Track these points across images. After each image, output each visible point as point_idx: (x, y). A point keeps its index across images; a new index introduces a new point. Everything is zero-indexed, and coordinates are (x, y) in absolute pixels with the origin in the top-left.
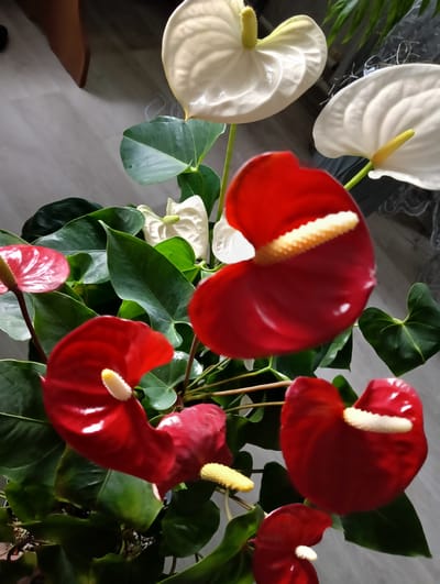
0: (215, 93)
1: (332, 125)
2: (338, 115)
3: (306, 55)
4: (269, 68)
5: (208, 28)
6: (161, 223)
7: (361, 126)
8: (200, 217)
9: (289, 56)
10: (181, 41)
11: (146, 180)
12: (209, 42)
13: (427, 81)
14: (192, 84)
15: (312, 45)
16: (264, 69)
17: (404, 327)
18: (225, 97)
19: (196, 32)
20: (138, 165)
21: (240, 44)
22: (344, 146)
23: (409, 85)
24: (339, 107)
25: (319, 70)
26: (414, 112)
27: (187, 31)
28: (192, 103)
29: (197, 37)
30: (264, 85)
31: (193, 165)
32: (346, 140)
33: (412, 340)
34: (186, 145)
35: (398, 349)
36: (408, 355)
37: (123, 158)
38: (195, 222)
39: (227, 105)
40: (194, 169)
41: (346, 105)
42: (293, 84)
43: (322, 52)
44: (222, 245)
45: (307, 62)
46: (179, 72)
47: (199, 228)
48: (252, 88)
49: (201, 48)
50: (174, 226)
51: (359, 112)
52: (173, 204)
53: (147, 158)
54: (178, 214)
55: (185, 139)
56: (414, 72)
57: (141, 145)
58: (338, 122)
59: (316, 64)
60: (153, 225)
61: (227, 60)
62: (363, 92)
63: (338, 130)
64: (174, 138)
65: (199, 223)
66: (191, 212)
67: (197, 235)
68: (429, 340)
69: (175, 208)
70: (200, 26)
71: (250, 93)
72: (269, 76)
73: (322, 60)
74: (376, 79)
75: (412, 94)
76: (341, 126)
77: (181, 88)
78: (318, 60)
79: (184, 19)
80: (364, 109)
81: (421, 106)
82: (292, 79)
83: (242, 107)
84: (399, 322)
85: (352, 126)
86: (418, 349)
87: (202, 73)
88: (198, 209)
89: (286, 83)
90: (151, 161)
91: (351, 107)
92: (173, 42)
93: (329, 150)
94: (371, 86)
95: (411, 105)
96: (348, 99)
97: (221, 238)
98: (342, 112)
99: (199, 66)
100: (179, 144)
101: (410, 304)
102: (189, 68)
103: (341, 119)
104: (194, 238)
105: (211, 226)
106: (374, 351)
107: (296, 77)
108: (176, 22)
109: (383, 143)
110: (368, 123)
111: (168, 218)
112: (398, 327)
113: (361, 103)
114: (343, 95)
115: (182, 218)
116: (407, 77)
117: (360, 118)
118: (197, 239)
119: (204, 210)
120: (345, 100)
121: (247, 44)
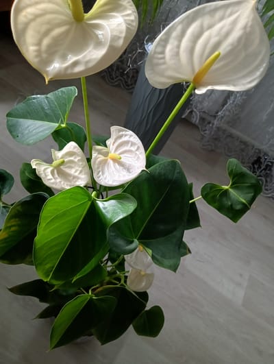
0: (64, 58)
1: (158, 64)
2: (160, 56)
3: (123, 16)
4: (99, 32)
5: (45, 13)
6: (51, 168)
7: (179, 60)
8: (78, 155)
9: (111, 20)
10: (27, 25)
11: (31, 142)
12: (48, 23)
13: (218, 15)
14: (44, 55)
15: (125, 9)
16: (95, 34)
17: (230, 190)
18: (72, 59)
19: (37, 16)
20: (22, 134)
21: (73, 20)
22: (171, 77)
23: (206, 20)
24: (159, 49)
25: (135, 24)
26: (214, 40)
27: (30, 17)
28: (48, 69)
29: (39, 20)
30: (99, 44)
31: (62, 123)
32: (170, 73)
33: (238, 197)
34: (53, 111)
35: (231, 205)
36: (238, 207)
37: (11, 132)
38: (76, 160)
39: (75, 64)
40: (63, 125)
41: (165, 47)
42: (119, 38)
43: (134, 12)
44: (100, 173)
45: (125, 20)
46: (32, 48)
47: (81, 163)
48: (91, 48)
49: (44, 28)
50: (62, 167)
51: (176, 50)
52: (56, 152)
53: (28, 127)
54: (62, 158)
55: (51, 107)
56: (208, 9)
57: (21, 120)
58: (162, 61)
59: (132, 21)
60: (46, 171)
61: (66, 33)
62: (174, 34)
63: (163, 67)
64: (43, 108)
65: (79, 160)
66: (70, 154)
67: (80, 169)
68: (249, 193)
69: (59, 155)
70: (38, 12)
71: (90, 52)
72: (100, 36)
73: (135, 17)
74: (181, 22)
75: (210, 27)
76: (164, 63)
77: (36, 60)
78: (132, 18)
79: (25, 8)
80: (178, 47)
81: (218, 34)
82: (118, 34)
83: (87, 62)
84: (226, 187)
85: (173, 62)
86: (244, 201)
87: (49, 47)
88: (75, 150)
89: (115, 38)
90: (31, 128)
91: (169, 48)
92: (20, 27)
93: (160, 83)
94: (179, 28)
95: (211, 35)
96: (165, 41)
97: (98, 168)
98: (163, 52)
99: (46, 42)
100: (48, 112)
101: (230, 174)
102: (39, 44)
103: (164, 58)
104: (78, 172)
105: (89, 160)
106: (217, 211)
107: (121, 32)
108: (18, 11)
109: (197, 69)
110: (184, 56)
111: (55, 163)
112: (226, 191)
113: (176, 43)
114: (161, 40)
115: (66, 160)
116: (204, 15)
117: (177, 54)
118: (81, 172)
119: (80, 150)
120: (163, 43)
121: (78, 19)
